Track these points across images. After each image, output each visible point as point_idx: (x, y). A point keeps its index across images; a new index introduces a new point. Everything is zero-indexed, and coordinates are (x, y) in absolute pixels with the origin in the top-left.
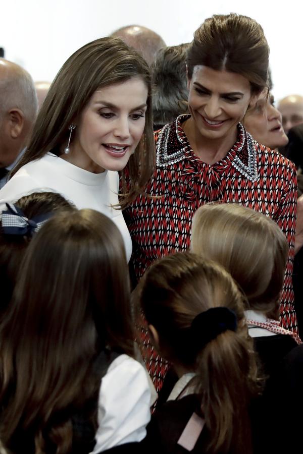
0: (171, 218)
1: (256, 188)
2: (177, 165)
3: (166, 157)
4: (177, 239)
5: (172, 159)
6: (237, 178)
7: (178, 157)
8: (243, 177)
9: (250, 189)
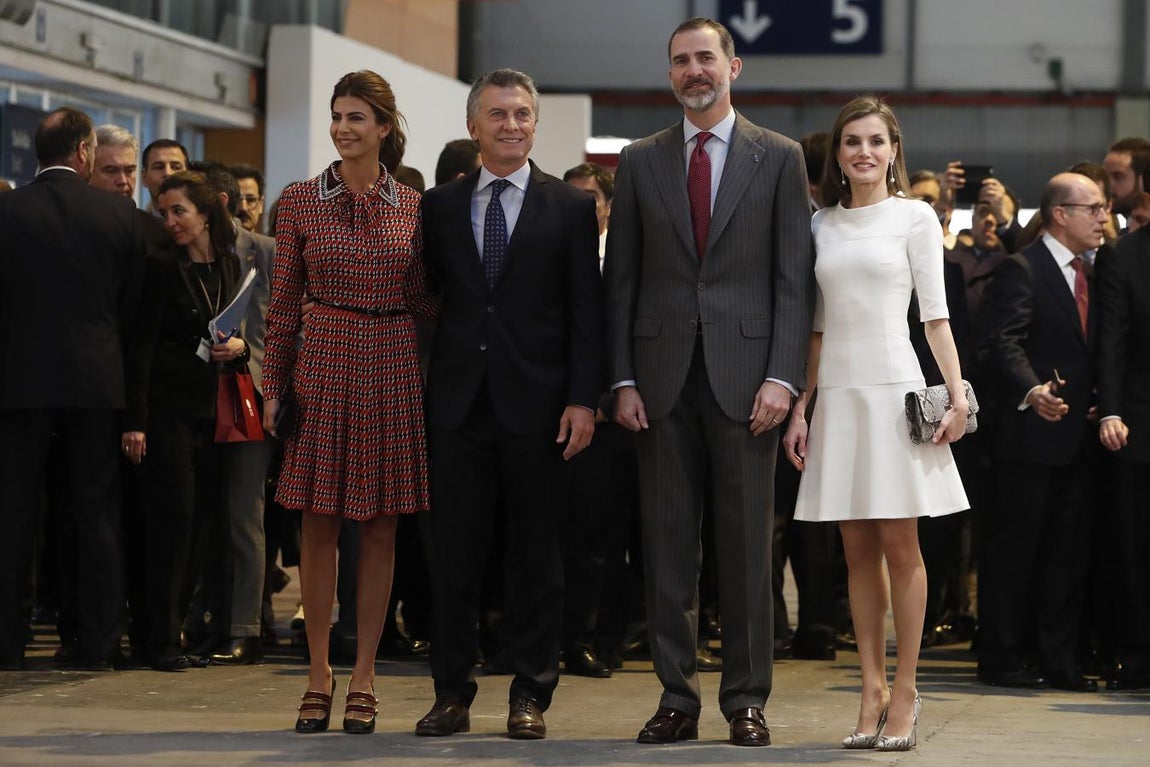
0: (336, 238)
1: (398, 212)
2: (336, 197)
3: (327, 192)
4: (341, 254)
5: (332, 193)
6: (383, 205)
7: (337, 191)
8: (388, 204)
9: (394, 213)
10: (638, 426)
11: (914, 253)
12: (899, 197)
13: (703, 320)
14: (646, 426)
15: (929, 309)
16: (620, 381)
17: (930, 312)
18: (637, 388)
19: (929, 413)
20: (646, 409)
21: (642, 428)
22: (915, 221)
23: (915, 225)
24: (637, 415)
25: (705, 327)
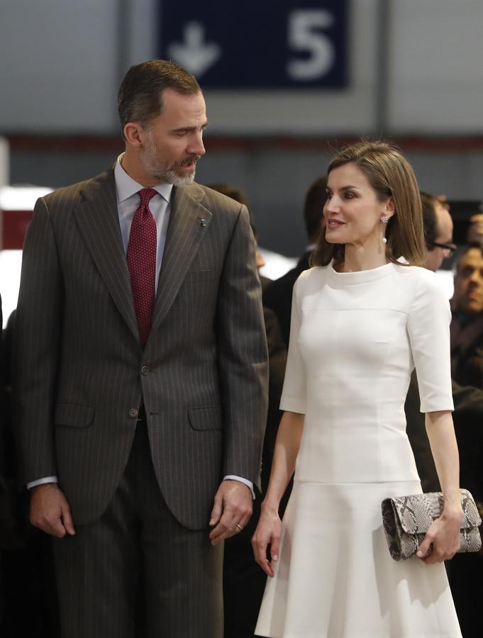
10: (63, 531)
11: (415, 331)
12: (399, 263)
13: (148, 410)
14: (72, 532)
15: (431, 397)
16: (40, 477)
17: (432, 402)
18: (60, 485)
19: (409, 522)
20: (71, 512)
21: (67, 534)
22: (418, 294)
23: (418, 298)
24: (62, 518)
25: (150, 418)
